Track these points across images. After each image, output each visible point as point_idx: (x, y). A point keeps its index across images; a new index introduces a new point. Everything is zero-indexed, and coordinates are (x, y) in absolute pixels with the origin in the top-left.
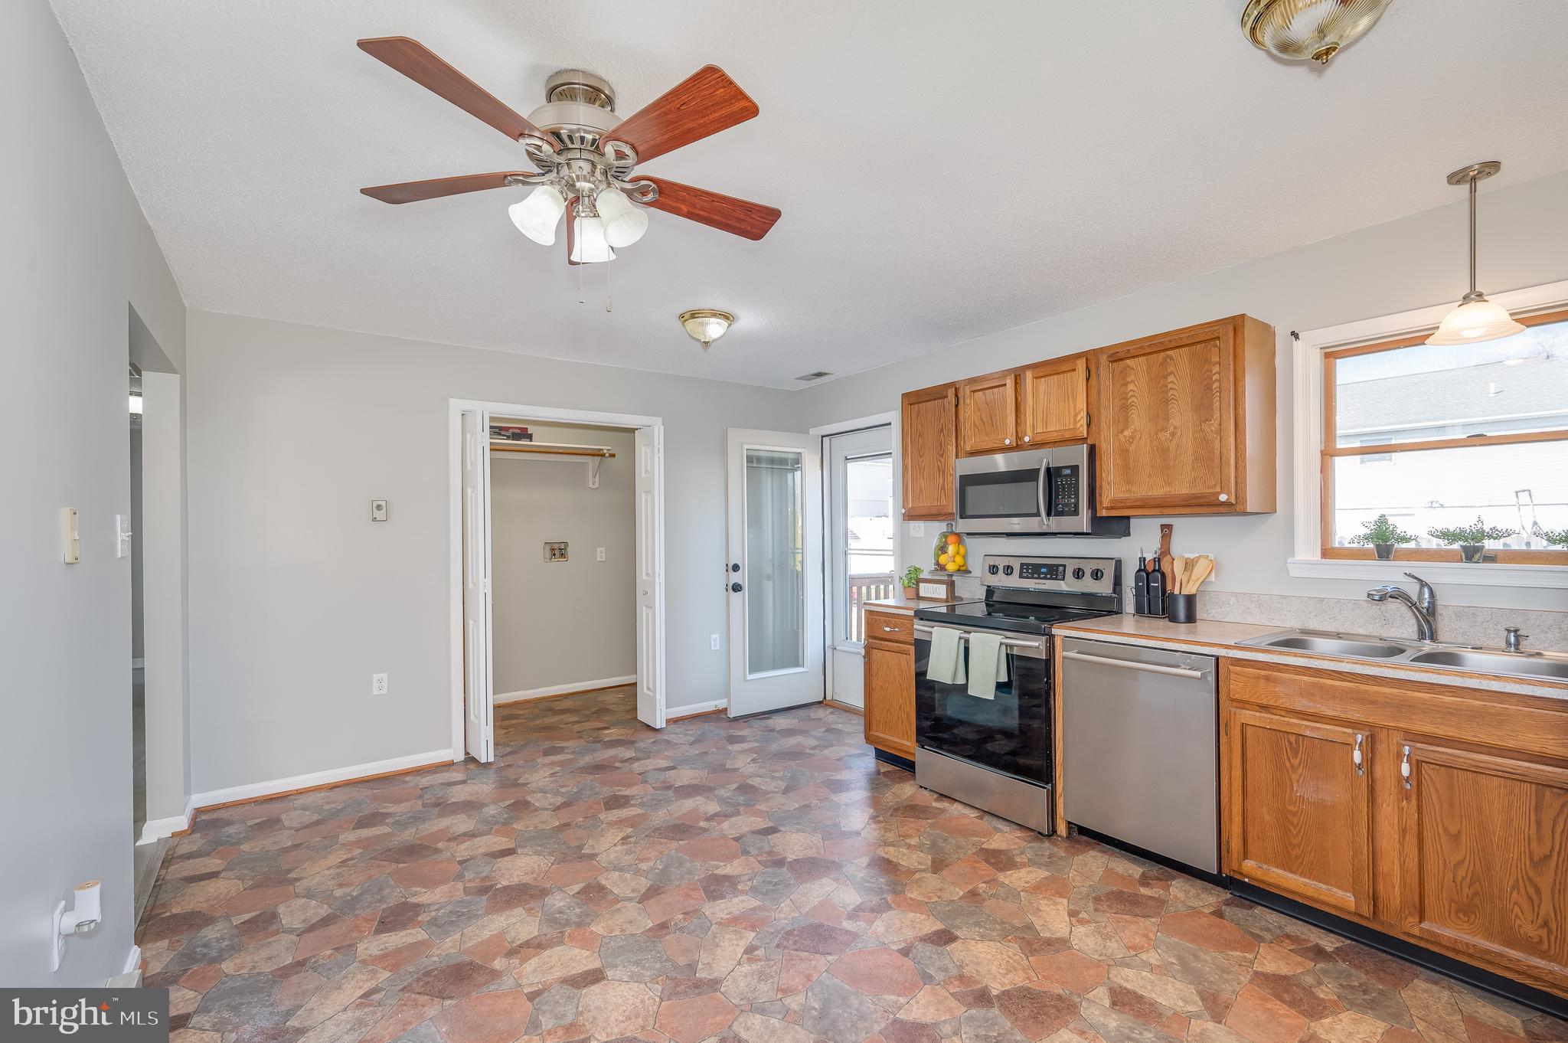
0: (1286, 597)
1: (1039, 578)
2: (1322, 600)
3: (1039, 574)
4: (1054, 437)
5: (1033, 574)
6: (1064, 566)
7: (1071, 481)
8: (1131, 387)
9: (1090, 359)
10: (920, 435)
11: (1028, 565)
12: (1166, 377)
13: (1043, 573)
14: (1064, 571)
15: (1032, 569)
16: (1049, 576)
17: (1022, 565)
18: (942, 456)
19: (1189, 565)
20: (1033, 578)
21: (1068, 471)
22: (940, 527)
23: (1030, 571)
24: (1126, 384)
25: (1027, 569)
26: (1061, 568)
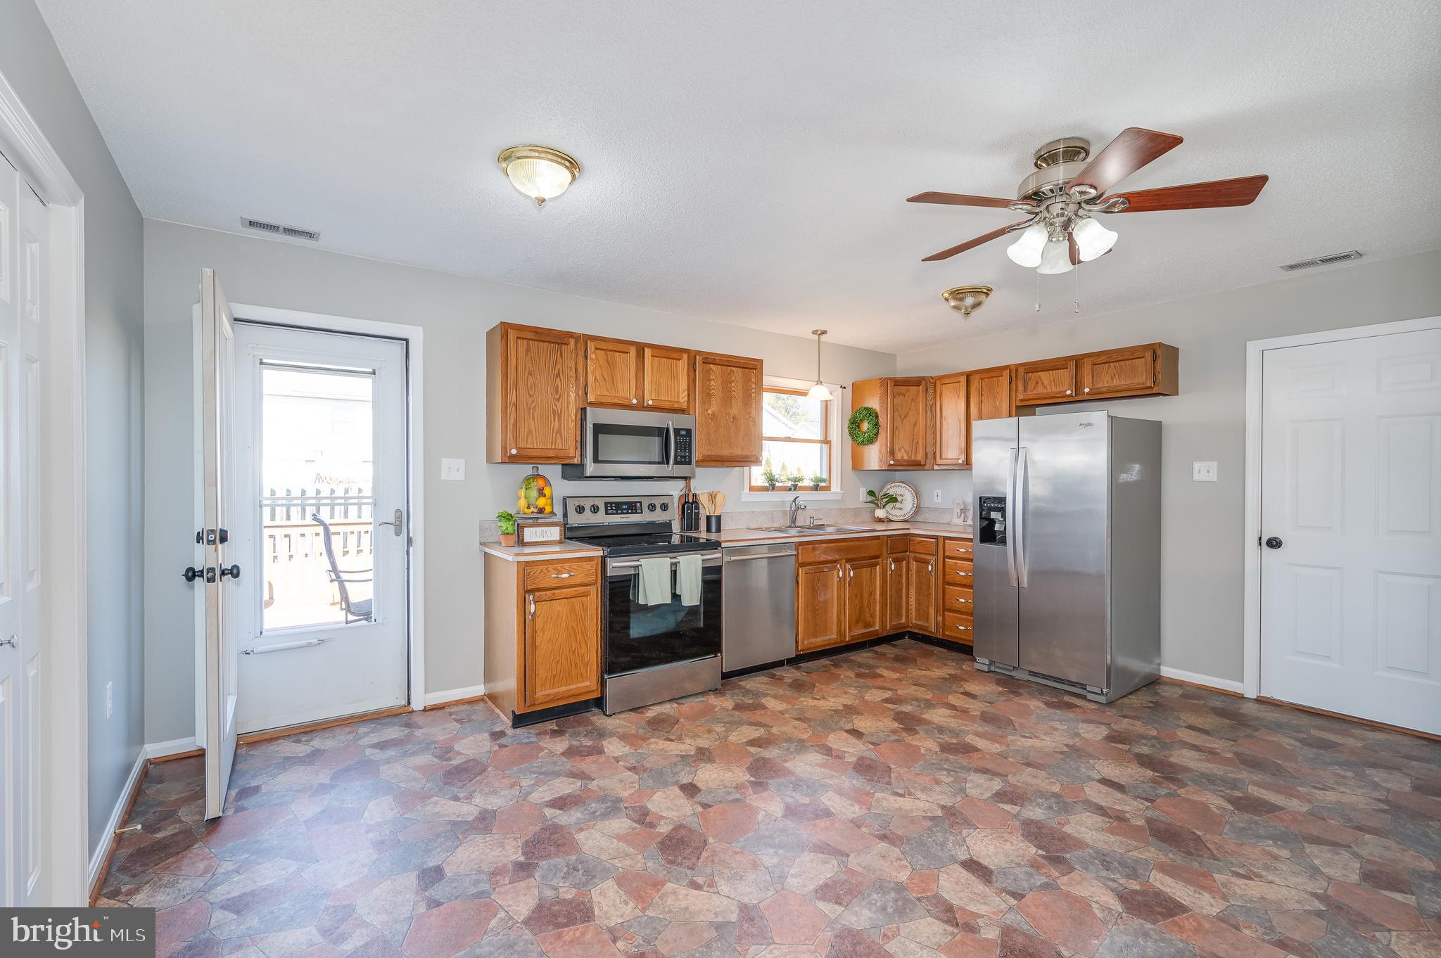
0: (741, 513)
1: (622, 513)
2: (754, 512)
3: (622, 510)
4: (667, 405)
5: (617, 510)
6: (640, 502)
7: (686, 440)
8: (713, 383)
9: (692, 355)
10: (530, 374)
11: (611, 503)
12: (730, 383)
13: (625, 509)
14: (641, 506)
15: (615, 507)
16: (630, 511)
17: (606, 504)
18: (558, 400)
19: (712, 497)
20: (617, 513)
21: (683, 433)
22: (527, 470)
23: (614, 508)
24: (709, 380)
25: (611, 507)
26: (638, 504)
